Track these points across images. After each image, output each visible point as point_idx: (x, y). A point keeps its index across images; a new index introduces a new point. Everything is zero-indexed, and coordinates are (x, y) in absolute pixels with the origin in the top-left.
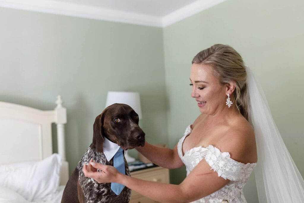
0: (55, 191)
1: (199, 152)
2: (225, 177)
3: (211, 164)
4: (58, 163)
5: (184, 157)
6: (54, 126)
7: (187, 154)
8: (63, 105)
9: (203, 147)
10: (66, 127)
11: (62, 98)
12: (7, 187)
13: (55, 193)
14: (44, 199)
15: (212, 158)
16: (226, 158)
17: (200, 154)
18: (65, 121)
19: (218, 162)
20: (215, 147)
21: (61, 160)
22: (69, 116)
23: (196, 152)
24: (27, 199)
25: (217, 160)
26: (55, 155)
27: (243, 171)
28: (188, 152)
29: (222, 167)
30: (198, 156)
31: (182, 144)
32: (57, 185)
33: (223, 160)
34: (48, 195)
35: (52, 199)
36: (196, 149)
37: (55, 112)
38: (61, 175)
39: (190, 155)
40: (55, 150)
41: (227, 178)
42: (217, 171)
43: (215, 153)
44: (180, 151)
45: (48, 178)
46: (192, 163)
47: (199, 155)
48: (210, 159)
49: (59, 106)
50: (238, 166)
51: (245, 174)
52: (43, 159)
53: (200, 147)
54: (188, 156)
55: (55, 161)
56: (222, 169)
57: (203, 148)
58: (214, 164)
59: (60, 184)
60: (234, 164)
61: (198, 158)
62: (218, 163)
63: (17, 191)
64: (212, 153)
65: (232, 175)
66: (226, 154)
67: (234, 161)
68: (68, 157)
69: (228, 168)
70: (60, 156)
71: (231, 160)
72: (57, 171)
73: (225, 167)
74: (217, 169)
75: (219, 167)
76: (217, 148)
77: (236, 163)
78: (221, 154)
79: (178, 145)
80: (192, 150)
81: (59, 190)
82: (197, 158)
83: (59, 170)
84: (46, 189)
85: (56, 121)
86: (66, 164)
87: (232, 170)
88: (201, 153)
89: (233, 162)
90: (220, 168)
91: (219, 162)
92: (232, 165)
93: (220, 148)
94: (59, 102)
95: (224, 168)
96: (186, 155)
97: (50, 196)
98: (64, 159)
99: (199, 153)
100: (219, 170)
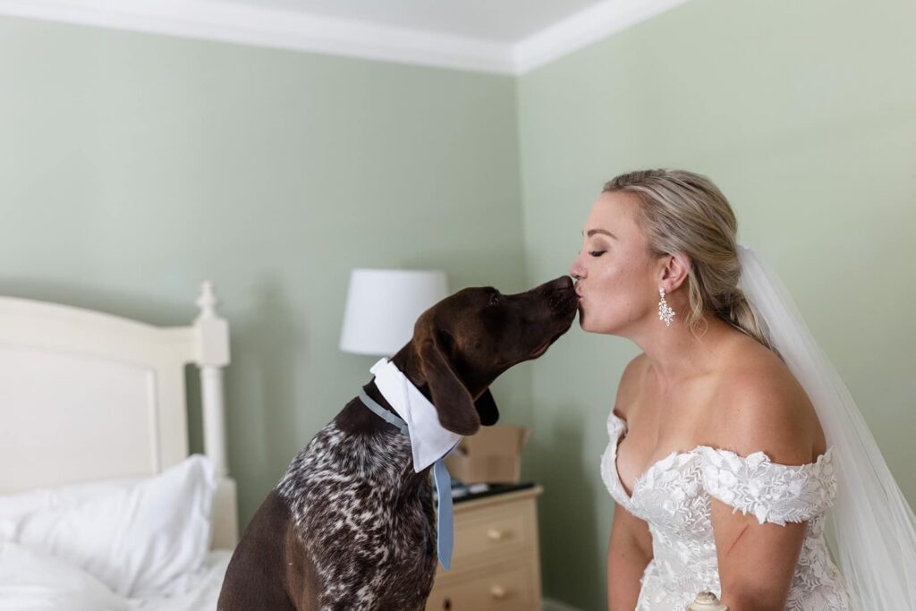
0: (196, 565)
1: (674, 471)
2: (778, 519)
3: (727, 497)
4: (204, 485)
5: (632, 500)
6: (192, 375)
7: (641, 488)
8: (219, 309)
9: (680, 452)
10: (229, 376)
11: (214, 290)
12: (54, 552)
13: (198, 572)
14: (167, 591)
15: (724, 481)
16: (760, 468)
17: (678, 473)
18: (224, 358)
19: (743, 485)
20: (720, 450)
21: (216, 476)
22: (237, 345)
23: (665, 473)
24: (114, 590)
25: (739, 482)
26: (196, 458)
27: (817, 484)
28: (642, 481)
29: (759, 497)
30: (675, 482)
31: (614, 467)
32: (203, 548)
33: (755, 476)
34: (176, 576)
35: (188, 590)
36: (663, 464)
37: (196, 332)
38: (216, 520)
39: (650, 485)
40: (196, 444)
41: (787, 520)
42: (750, 510)
43: (725, 464)
44: (614, 486)
45: (175, 528)
46: (665, 507)
47: (677, 478)
48: (719, 487)
49: (207, 313)
50: (801, 477)
51: (825, 488)
52: (160, 471)
53: (673, 456)
54: (647, 491)
55: (196, 478)
56: (763, 499)
57: (682, 455)
58: (736, 495)
59: (214, 545)
60: (787, 476)
61: (677, 485)
62: (744, 488)
63: (86, 566)
64: (719, 469)
65: (796, 508)
66: (758, 457)
67: (785, 467)
68: (234, 465)
69: (776, 492)
70: (212, 461)
71: (778, 468)
72: (202, 506)
73: (769, 493)
74: (748, 506)
75: (752, 498)
76: (725, 449)
77: (792, 471)
78: (743, 463)
79: (602, 474)
80: (651, 471)
81: (208, 564)
82: (674, 489)
83: (207, 504)
84: (170, 561)
85: (197, 357)
86: (230, 486)
87: (790, 493)
88: (681, 471)
89: (784, 471)
90: (757, 500)
91: (748, 486)
92: (783, 479)
93: (733, 449)
94: (206, 300)
95: (768, 497)
96: (638, 490)
97: (184, 580)
98: (222, 470)
99: (675, 473)
100: (756, 506)
